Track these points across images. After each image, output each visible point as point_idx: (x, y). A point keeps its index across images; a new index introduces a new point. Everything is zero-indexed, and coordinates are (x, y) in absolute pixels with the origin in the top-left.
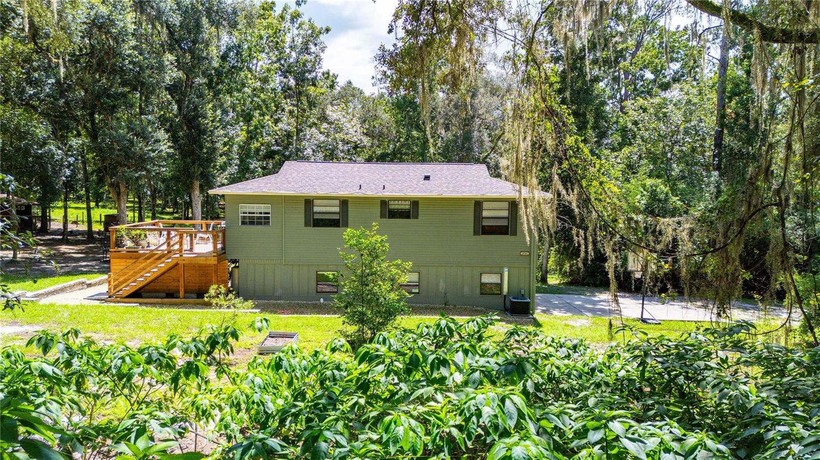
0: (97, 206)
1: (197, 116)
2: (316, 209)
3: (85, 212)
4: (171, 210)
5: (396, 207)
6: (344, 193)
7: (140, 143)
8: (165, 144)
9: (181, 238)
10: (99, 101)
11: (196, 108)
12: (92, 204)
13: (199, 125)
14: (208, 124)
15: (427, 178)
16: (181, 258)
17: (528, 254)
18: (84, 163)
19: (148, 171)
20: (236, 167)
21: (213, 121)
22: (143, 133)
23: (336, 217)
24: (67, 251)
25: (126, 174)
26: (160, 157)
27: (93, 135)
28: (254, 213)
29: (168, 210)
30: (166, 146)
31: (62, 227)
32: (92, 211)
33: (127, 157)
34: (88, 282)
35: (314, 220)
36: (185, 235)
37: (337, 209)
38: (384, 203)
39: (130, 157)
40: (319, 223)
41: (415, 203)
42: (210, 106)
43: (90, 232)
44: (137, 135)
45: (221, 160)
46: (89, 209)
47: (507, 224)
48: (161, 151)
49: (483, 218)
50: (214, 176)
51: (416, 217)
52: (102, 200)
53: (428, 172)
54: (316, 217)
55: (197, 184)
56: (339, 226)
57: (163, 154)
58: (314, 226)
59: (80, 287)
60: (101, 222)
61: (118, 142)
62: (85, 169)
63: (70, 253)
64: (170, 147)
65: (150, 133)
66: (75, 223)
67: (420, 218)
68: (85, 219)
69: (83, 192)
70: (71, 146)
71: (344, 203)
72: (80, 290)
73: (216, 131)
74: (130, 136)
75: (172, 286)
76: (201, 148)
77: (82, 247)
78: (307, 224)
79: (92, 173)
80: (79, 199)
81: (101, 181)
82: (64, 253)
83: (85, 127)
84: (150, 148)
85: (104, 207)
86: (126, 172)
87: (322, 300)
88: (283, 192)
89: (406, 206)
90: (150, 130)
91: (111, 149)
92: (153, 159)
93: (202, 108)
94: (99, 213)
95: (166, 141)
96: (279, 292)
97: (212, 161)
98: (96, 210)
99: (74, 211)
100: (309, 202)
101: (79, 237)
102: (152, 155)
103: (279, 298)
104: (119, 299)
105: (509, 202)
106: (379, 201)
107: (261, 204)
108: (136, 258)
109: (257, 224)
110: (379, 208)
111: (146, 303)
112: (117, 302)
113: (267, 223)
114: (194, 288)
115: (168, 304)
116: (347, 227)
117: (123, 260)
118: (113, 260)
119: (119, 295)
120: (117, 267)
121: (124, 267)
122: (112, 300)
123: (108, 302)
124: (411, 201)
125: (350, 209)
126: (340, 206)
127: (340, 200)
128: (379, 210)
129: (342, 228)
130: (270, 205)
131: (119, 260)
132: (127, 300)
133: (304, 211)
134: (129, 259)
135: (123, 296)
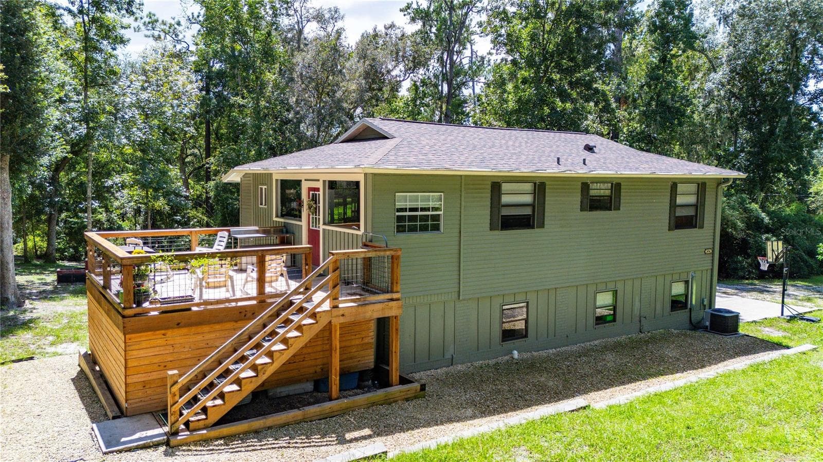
2: (505, 199)
5: (596, 193)
9: (337, 268)
17: (711, 251)
23: (529, 211)
28: (417, 209)
35: (502, 217)
38: (585, 186)
41: (617, 186)
47: (695, 214)
49: (677, 206)
51: (618, 207)
54: (504, 212)
56: (533, 228)
58: (502, 228)
71: (540, 187)
78: (493, 226)
87: (515, 353)
89: (606, 191)
96: (451, 351)
100: (496, 188)
103: (452, 362)
104: (205, 432)
105: (698, 184)
106: (580, 184)
107: (429, 192)
108: (190, 325)
109: (421, 230)
110: (579, 194)
111: (269, 428)
112: (205, 441)
113: (436, 228)
114: (312, 370)
115: (315, 418)
116: (543, 227)
117: (158, 332)
118: (133, 335)
119: (200, 422)
120: (142, 353)
121: (162, 348)
122: (188, 441)
123: (181, 446)
124: (612, 184)
125: (549, 199)
126: (535, 193)
127: (535, 184)
128: (579, 199)
129: (536, 230)
130: (442, 194)
131: (149, 333)
132: (226, 430)
133: (488, 203)
134: (172, 328)
135: (210, 424)
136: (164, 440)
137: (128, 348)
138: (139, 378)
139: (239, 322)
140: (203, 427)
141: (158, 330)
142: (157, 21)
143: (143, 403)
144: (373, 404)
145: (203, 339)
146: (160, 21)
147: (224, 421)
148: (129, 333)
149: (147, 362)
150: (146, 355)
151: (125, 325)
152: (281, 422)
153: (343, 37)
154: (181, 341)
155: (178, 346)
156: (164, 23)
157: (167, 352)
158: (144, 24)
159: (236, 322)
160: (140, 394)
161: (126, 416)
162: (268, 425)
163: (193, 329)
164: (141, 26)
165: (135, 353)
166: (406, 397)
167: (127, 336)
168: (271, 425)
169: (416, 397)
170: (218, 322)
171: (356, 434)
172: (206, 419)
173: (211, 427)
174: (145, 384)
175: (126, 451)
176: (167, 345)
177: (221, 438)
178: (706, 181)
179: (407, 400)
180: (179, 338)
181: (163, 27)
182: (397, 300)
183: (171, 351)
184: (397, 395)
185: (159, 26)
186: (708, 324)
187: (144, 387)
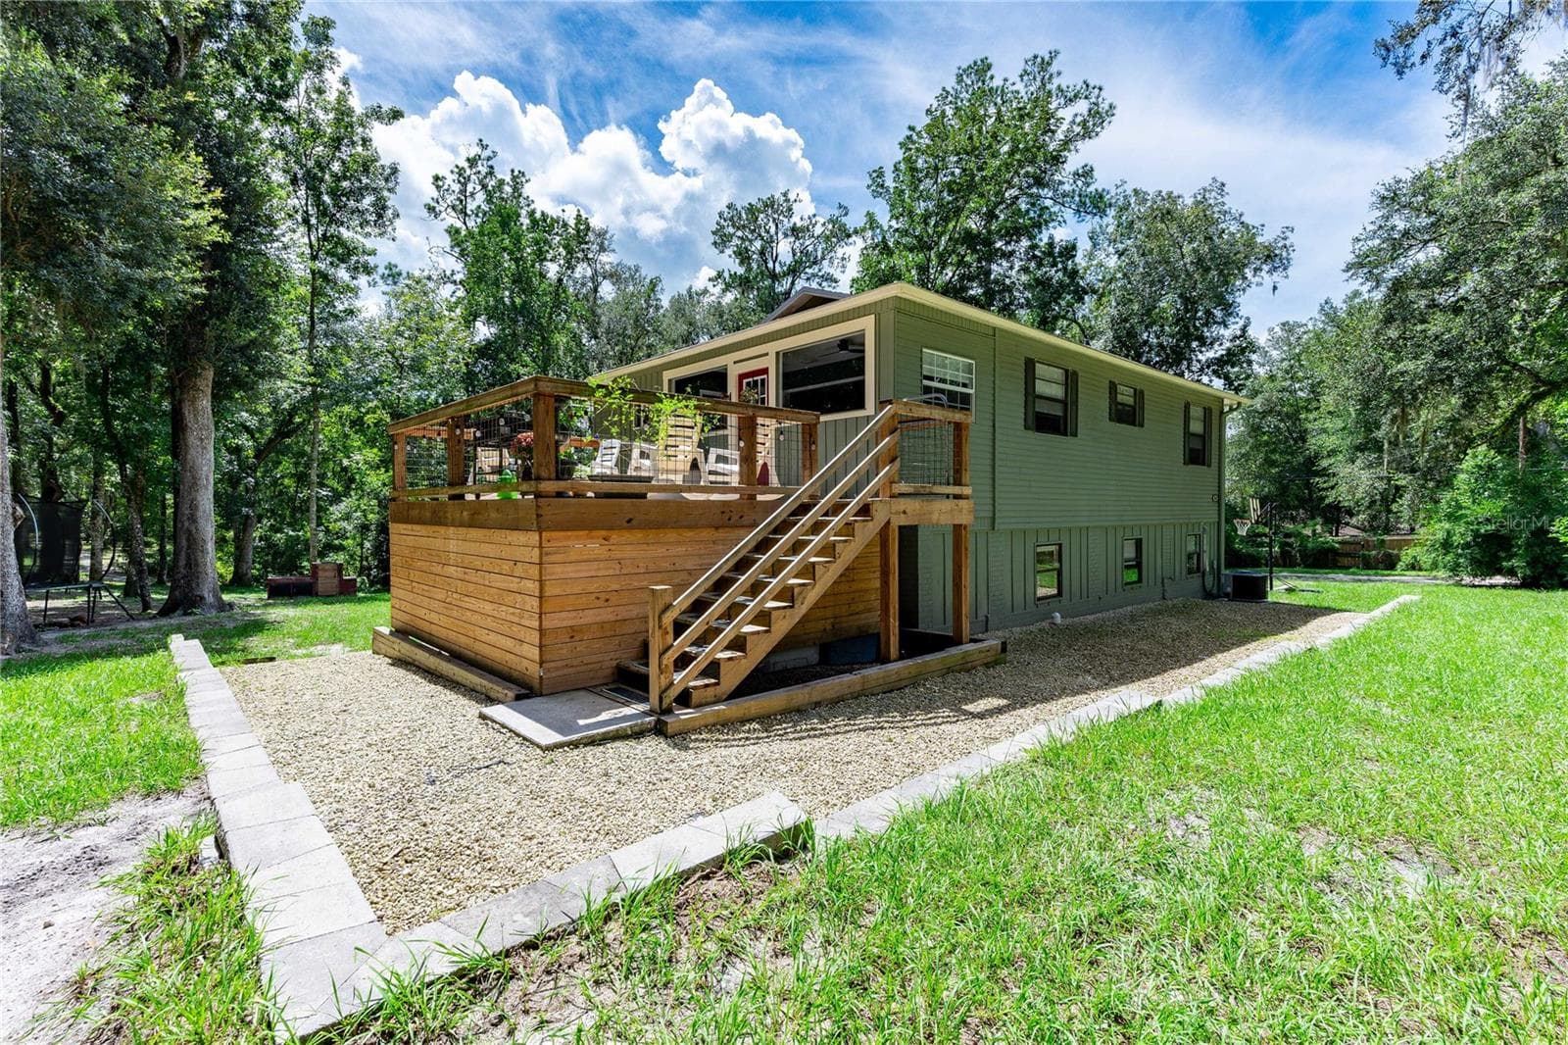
2: (1038, 387)
5: (1123, 399)
16: (897, 504)
17: (1217, 498)
23: (1060, 411)
28: (945, 380)
35: (1035, 413)
37: (1063, 392)
38: (1112, 387)
41: (1141, 394)
49: (1189, 434)
51: (1141, 423)
54: (1037, 406)
56: (1065, 435)
58: (1036, 429)
67: (1145, 425)
71: (1072, 378)
78: (1027, 423)
87: (1058, 617)
89: (1131, 398)
96: (984, 609)
100: (1030, 368)
104: (720, 708)
106: (1108, 381)
107: (962, 356)
108: (648, 525)
110: (1108, 398)
112: (726, 724)
114: (819, 626)
116: (1077, 436)
117: (595, 533)
118: (555, 534)
119: (709, 689)
121: (602, 565)
122: (697, 724)
123: (685, 734)
124: (1135, 390)
125: (1080, 394)
126: (1067, 384)
127: (1067, 371)
128: (1107, 403)
129: (1072, 439)
130: (974, 362)
131: (581, 533)
132: (755, 704)
133: (1022, 388)
134: (620, 528)
135: (723, 694)
136: (649, 723)
137: (544, 559)
138: (564, 620)
139: (720, 530)
140: (713, 699)
141: (597, 529)
142: (400, 274)
143: (571, 670)
145: (666, 553)
146: (404, 275)
147: (747, 688)
148: (548, 529)
149: (577, 590)
150: (577, 575)
151: (540, 512)
152: (831, 694)
153: (658, 288)
154: (634, 554)
155: (628, 562)
156: (409, 276)
157: (611, 572)
158: (383, 277)
159: (717, 528)
160: (565, 651)
161: (541, 695)
162: (815, 700)
163: (652, 535)
164: (378, 279)
165: (558, 569)
166: (985, 661)
167: (544, 534)
168: (819, 699)
169: (995, 662)
170: (690, 527)
171: (982, 706)
172: (717, 684)
173: (726, 700)
174: (573, 632)
175: (586, 745)
176: (610, 559)
177: (753, 719)
178: (1212, 406)
179: (987, 666)
180: (633, 549)
181: (407, 282)
182: (967, 497)
183: (618, 572)
184: (975, 657)
185: (403, 281)
186: (1229, 590)
187: (572, 637)
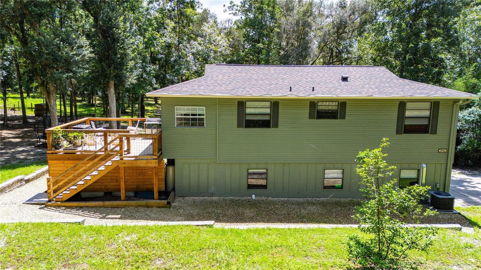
0: (28, 96)
1: (111, 28)
2: (248, 111)
3: (20, 100)
4: (80, 99)
5: (324, 108)
6: (276, 95)
7: (66, 48)
8: (87, 50)
9: (121, 141)
10: (28, 9)
11: (110, 20)
12: (25, 95)
13: (113, 34)
14: (120, 33)
15: (345, 79)
16: (121, 161)
17: (445, 151)
18: (17, 66)
19: (75, 73)
20: (140, 70)
21: (124, 31)
22: (68, 39)
23: (267, 118)
24: (6, 135)
25: (55, 76)
26: (83, 61)
27: (24, 42)
28: (189, 115)
29: (78, 98)
30: (88, 52)
31: (3, 113)
32: (25, 100)
33: (56, 60)
34: (26, 178)
35: (246, 120)
36: (124, 138)
37: (268, 111)
38: (313, 104)
39: (57, 60)
40: (251, 124)
41: (343, 104)
42: (122, 18)
43: (24, 117)
44: (63, 40)
45: (131, 64)
46: (22, 99)
47: (427, 124)
48: (84, 55)
49: (405, 118)
50: (125, 77)
51: (343, 117)
52: (31, 92)
53: (345, 74)
54: (248, 118)
55: (112, 83)
56: (270, 127)
57: (86, 58)
58: (246, 127)
59: (19, 184)
60: (32, 108)
61: (47, 46)
62: (18, 70)
63: (9, 138)
64: (91, 52)
65: (74, 39)
66: (13, 109)
67: (346, 118)
68: (20, 106)
69: (17, 87)
70: (6, 52)
71: (275, 104)
72: (18, 187)
73: (126, 40)
74: (57, 41)
75: (111, 186)
76: (116, 54)
77: (18, 132)
78: (239, 125)
79: (24, 74)
80: (15, 91)
81: (31, 80)
82: (4, 138)
83: (16, 34)
84: (75, 52)
85: (33, 97)
86: (55, 74)
87: (253, 196)
88: (218, 95)
89: (333, 107)
90: (74, 36)
91: (40, 53)
92: (77, 62)
93: (115, 20)
94: (30, 102)
95: (88, 47)
96: (212, 189)
97: (124, 66)
98: (28, 99)
99: (12, 100)
100: (241, 104)
101: (16, 122)
102: (77, 58)
103: (212, 195)
104: (59, 203)
105: (432, 103)
106: (309, 102)
108: (73, 159)
109: (199, 125)
110: (308, 109)
111: (87, 207)
112: (58, 206)
113: (203, 125)
114: (132, 187)
115: (109, 207)
116: (278, 127)
117: (61, 161)
118: (51, 161)
119: (59, 199)
120: (55, 168)
122: (52, 205)
123: (49, 206)
124: (338, 102)
125: (280, 111)
126: (271, 108)
127: (271, 102)
128: (308, 111)
129: (272, 129)
130: (205, 107)
131: (57, 161)
132: (68, 204)
133: (236, 113)
134: (66, 160)
136: (45, 203)
140: (60, 201)
141: (62, 160)
144: (140, 206)
148: (49, 160)
150: (57, 170)
163: (75, 162)
166: (159, 206)
169: (164, 207)
171: (113, 216)
172: (62, 198)
173: (63, 201)
176: (64, 167)
177: (64, 207)
178: (440, 101)
179: (159, 207)
180: (70, 165)
182: (156, 159)
186: (430, 201)
